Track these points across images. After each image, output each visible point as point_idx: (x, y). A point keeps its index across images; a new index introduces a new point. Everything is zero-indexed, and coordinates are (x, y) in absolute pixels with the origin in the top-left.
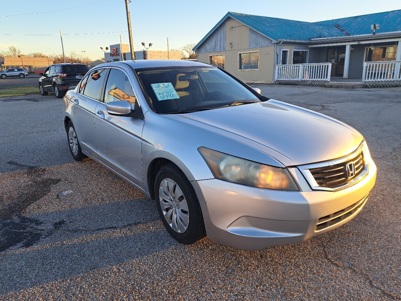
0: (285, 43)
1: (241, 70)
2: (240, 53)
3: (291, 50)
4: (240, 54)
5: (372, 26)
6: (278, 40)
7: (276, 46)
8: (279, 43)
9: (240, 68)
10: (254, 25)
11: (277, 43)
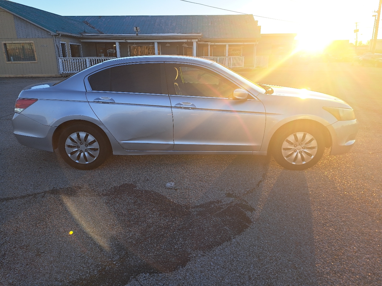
0: (63, 36)
1: (10, 62)
2: (4, 42)
3: (68, 43)
4: (5, 44)
5: (135, 28)
6: (58, 32)
7: (54, 38)
8: (59, 35)
9: (9, 60)
10: (20, 12)
11: (56, 35)
